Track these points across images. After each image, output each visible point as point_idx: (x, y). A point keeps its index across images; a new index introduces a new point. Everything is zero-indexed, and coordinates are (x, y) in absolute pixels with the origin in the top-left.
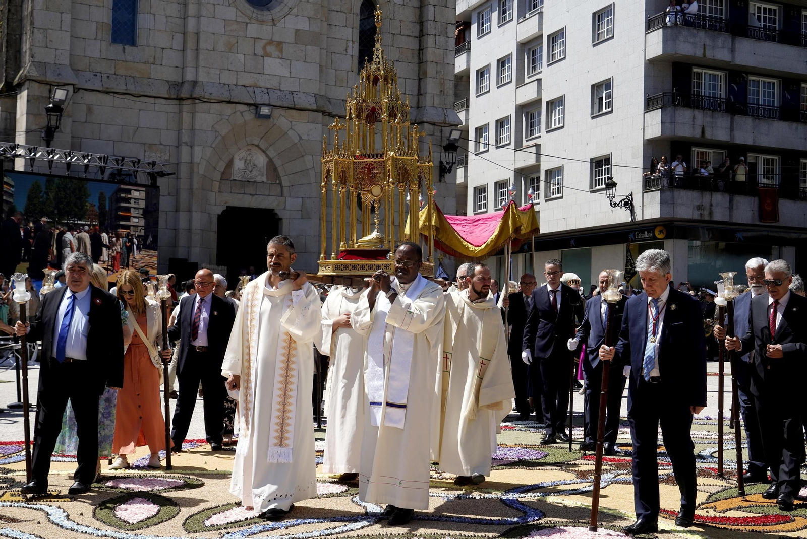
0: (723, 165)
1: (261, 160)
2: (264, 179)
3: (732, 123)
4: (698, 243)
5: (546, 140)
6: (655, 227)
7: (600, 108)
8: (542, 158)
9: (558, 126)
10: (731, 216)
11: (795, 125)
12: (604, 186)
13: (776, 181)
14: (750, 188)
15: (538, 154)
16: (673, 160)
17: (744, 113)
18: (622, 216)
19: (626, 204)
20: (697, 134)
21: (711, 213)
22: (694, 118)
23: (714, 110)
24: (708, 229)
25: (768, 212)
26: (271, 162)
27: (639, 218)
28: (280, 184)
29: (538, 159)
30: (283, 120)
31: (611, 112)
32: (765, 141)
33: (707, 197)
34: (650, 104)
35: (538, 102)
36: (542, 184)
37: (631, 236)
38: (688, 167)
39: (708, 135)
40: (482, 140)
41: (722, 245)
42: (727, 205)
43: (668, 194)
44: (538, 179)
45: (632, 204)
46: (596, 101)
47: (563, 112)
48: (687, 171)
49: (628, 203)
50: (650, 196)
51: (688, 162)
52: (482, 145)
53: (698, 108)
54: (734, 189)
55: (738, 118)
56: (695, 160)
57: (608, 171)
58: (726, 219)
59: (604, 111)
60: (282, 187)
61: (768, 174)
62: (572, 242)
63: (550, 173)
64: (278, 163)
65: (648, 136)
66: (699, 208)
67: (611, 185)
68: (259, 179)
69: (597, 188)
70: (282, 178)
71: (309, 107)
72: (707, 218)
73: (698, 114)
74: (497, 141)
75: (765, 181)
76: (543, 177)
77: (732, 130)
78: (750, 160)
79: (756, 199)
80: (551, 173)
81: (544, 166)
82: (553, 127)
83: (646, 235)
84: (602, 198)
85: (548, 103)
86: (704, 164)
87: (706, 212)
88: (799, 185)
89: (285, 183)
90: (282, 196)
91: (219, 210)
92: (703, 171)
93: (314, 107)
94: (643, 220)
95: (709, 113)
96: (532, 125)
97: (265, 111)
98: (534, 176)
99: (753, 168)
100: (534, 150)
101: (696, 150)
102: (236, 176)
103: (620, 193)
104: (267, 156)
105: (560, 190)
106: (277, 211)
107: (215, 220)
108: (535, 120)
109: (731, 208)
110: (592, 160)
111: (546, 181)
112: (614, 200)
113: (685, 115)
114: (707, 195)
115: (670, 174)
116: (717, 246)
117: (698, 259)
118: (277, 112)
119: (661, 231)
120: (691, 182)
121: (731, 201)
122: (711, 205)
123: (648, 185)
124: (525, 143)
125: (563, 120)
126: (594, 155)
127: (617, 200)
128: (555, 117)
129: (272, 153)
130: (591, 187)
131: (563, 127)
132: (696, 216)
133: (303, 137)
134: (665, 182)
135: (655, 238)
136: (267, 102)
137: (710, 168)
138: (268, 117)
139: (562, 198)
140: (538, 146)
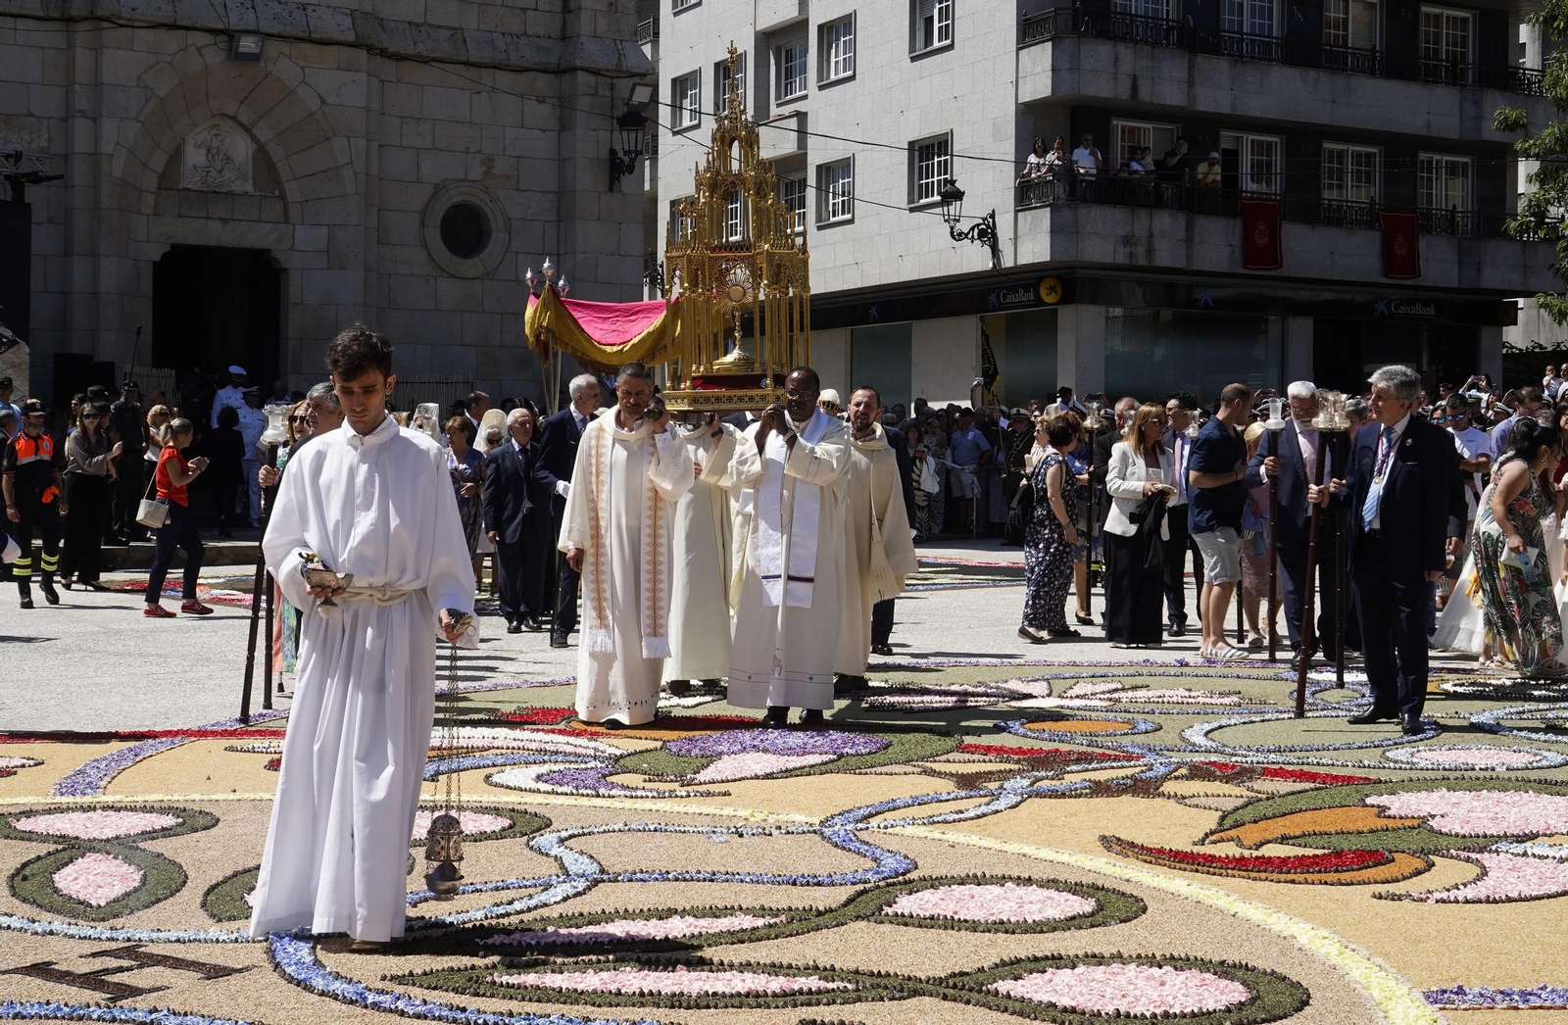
0: (1172, 153)
1: (241, 148)
2: (249, 188)
3: (1191, 68)
4: (1118, 311)
5: (818, 104)
6: (1041, 279)
7: (928, 40)
8: (811, 141)
9: (842, 75)
10: (1189, 257)
11: (1313, 74)
12: (937, 198)
13: (1276, 187)
14: (1225, 200)
15: (802, 133)
16: (1075, 145)
17: (1215, 50)
18: (974, 259)
19: (982, 234)
20: (1123, 92)
21: (1150, 252)
22: (1117, 59)
23: (1155, 44)
24: (1139, 284)
25: (1260, 251)
26: (261, 152)
27: (1008, 262)
28: (282, 197)
29: (802, 143)
30: (284, 64)
31: (951, 47)
32: (1255, 106)
33: (1141, 222)
34: (1028, 31)
35: (800, 26)
36: (811, 195)
37: (992, 298)
38: (1106, 160)
39: (1145, 94)
40: (686, 103)
41: (1166, 314)
42: (1182, 234)
43: (1066, 213)
44: (803, 184)
45: (994, 236)
46: (920, 25)
47: (852, 46)
48: (1104, 167)
49: (987, 233)
50: (1029, 218)
51: (1105, 151)
52: (686, 114)
53: (1123, 40)
54: (1196, 203)
55: (1205, 62)
56: (1118, 144)
57: (945, 167)
58: (1181, 263)
59: (936, 44)
60: (286, 205)
61: (1261, 171)
62: (873, 311)
63: (828, 172)
64: (277, 153)
65: (1026, 96)
66: (1127, 241)
67: (952, 195)
68: (237, 187)
69: (923, 201)
70: (287, 186)
71: (340, 37)
72: (1142, 261)
73: (1126, 52)
74: (717, 106)
75: (1252, 186)
76: (812, 180)
77: (1191, 83)
78: (1225, 145)
79: (1238, 222)
80: (829, 172)
81: (814, 159)
82: (833, 77)
83: (1022, 296)
84: (933, 225)
85: (821, 27)
86: (1136, 152)
87: (1141, 250)
88: (1319, 192)
89: (293, 192)
90: (287, 222)
91: (155, 252)
92: (1135, 166)
93: (351, 37)
94: (1016, 267)
95: (1147, 49)
96: (790, 72)
97: (248, 44)
98: (795, 177)
99: (1231, 160)
100: (793, 123)
101: (1120, 123)
102: (190, 180)
103: (971, 210)
104: (254, 139)
105: (848, 207)
106: (276, 254)
107: (147, 273)
108: (797, 62)
109: (1189, 241)
110: (912, 144)
111: (819, 188)
112: (958, 227)
113: (1098, 54)
114: (1142, 215)
115: (1066, 172)
116: (1157, 315)
117: (1118, 345)
118: (274, 48)
119: (1052, 289)
120: (1110, 190)
121: (1189, 228)
122: (1151, 235)
123: (1026, 194)
124: (774, 111)
125: (851, 63)
126: (916, 135)
127: (964, 226)
128: (837, 57)
129: (264, 133)
130: (911, 200)
131: (852, 78)
132: (1122, 259)
133: (330, 100)
134: (1060, 190)
135: (1039, 302)
136: (252, 27)
137: (1149, 159)
138: (254, 58)
139: (851, 221)
140: (801, 117)
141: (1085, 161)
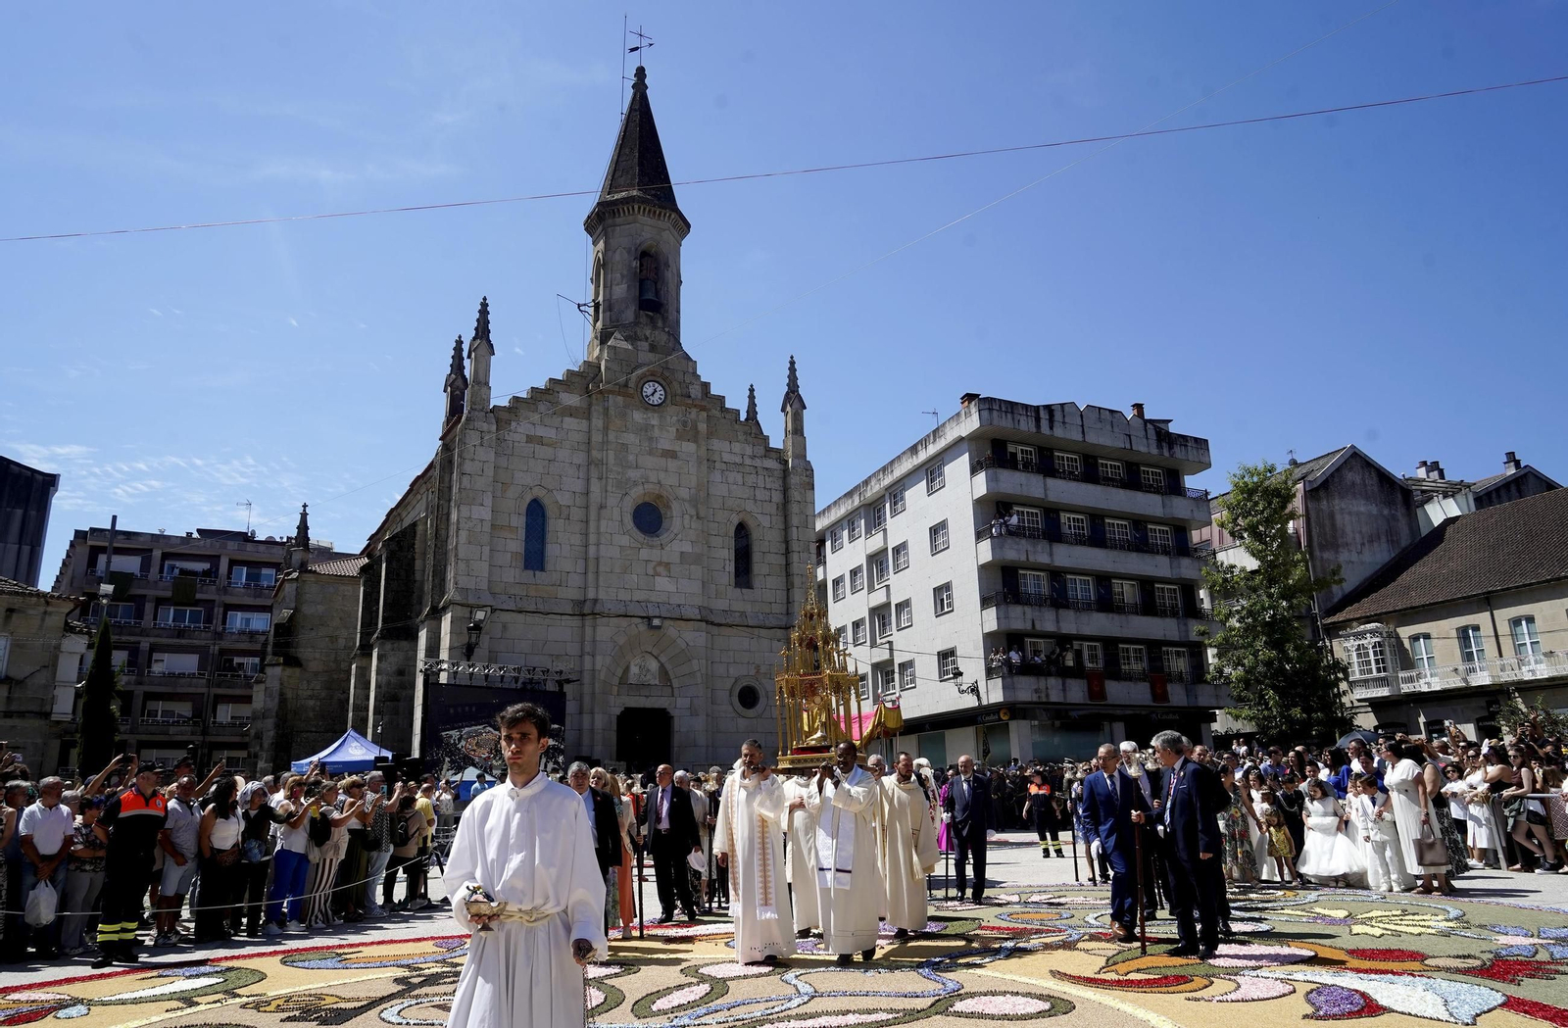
0: (1053, 653)
1: (654, 665)
2: (658, 683)
3: (1057, 615)
4: (1036, 723)
5: (897, 637)
6: (1000, 709)
7: (942, 608)
8: (895, 653)
9: (907, 625)
10: (1065, 697)
11: (1111, 615)
12: (952, 676)
13: (1101, 665)
14: (1078, 672)
15: (891, 650)
16: (1010, 650)
17: (1067, 607)
18: (969, 702)
19: (972, 690)
20: (1028, 626)
21: (1047, 696)
22: (1024, 613)
23: (1040, 606)
24: (1044, 710)
25: (1097, 693)
26: (662, 666)
27: (985, 702)
28: (671, 686)
29: (891, 654)
30: (672, 630)
31: (952, 611)
32: (1087, 631)
33: (1042, 682)
34: (985, 603)
35: (888, 604)
36: (897, 676)
37: (979, 718)
38: (1024, 656)
39: (1038, 627)
40: (841, 639)
41: (1057, 723)
42: (1061, 687)
43: (1009, 680)
44: (893, 672)
45: (978, 691)
46: (939, 602)
47: (910, 613)
48: (1023, 659)
49: (975, 690)
50: (992, 683)
51: (1023, 651)
52: (841, 644)
53: (1026, 604)
54: (1065, 673)
55: (1061, 611)
56: (1028, 648)
57: (953, 662)
58: (1062, 700)
59: (946, 610)
60: (672, 688)
61: (1093, 658)
62: (927, 726)
63: (903, 666)
64: (668, 667)
65: (986, 631)
66: (1037, 691)
67: (958, 674)
68: (652, 682)
69: (946, 677)
70: (673, 681)
71: (694, 618)
72: (1044, 700)
73: (1028, 609)
74: (854, 640)
75: (1090, 665)
76: (897, 670)
77: (1058, 622)
78: (1076, 647)
79: (1085, 681)
80: (905, 666)
81: (897, 661)
82: (903, 626)
83: (992, 717)
84: (950, 687)
85: (896, 605)
86: (1036, 653)
87: (1043, 695)
88: (1120, 667)
89: (675, 683)
90: (673, 696)
91: (618, 711)
92: (1036, 658)
93: (699, 618)
94: (989, 704)
95: (1037, 608)
96: (884, 624)
97: (656, 622)
98: (890, 669)
99: (1078, 654)
100: (887, 646)
101: (1028, 640)
102: (632, 680)
103: (967, 680)
104: (659, 661)
105: (913, 681)
106: (668, 710)
107: (614, 720)
108: (887, 620)
109: (1064, 690)
110: (938, 653)
111: (900, 673)
112: (962, 688)
113: (1017, 611)
114: (1042, 679)
115: (1008, 662)
116: (1053, 725)
117: (1038, 738)
118: (667, 623)
119: (1005, 714)
120: (1026, 669)
121: (1064, 684)
122: (1047, 688)
123: (990, 673)
124: (879, 641)
125: (910, 619)
126: (941, 648)
127: (964, 687)
128: (904, 617)
129: (663, 659)
130: (940, 677)
131: (911, 626)
132: (1035, 699)
133: (691, 644)
134: (1005, 669)
135: (1000, 719)
136: (658, 615)
137: (1043, 656)
138: (659, 628)
139: (915, 687)
140: (890, 643)
141: (1015, 657)
